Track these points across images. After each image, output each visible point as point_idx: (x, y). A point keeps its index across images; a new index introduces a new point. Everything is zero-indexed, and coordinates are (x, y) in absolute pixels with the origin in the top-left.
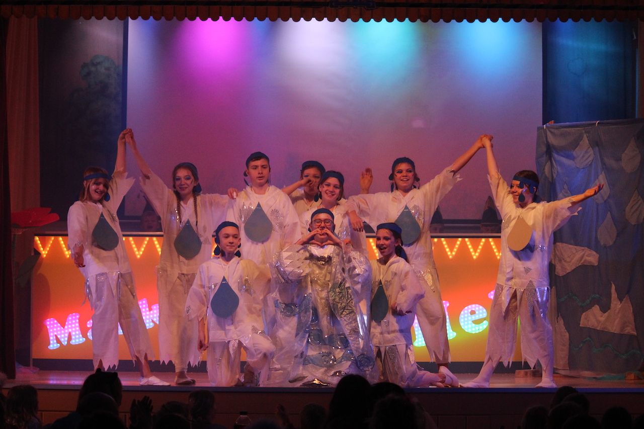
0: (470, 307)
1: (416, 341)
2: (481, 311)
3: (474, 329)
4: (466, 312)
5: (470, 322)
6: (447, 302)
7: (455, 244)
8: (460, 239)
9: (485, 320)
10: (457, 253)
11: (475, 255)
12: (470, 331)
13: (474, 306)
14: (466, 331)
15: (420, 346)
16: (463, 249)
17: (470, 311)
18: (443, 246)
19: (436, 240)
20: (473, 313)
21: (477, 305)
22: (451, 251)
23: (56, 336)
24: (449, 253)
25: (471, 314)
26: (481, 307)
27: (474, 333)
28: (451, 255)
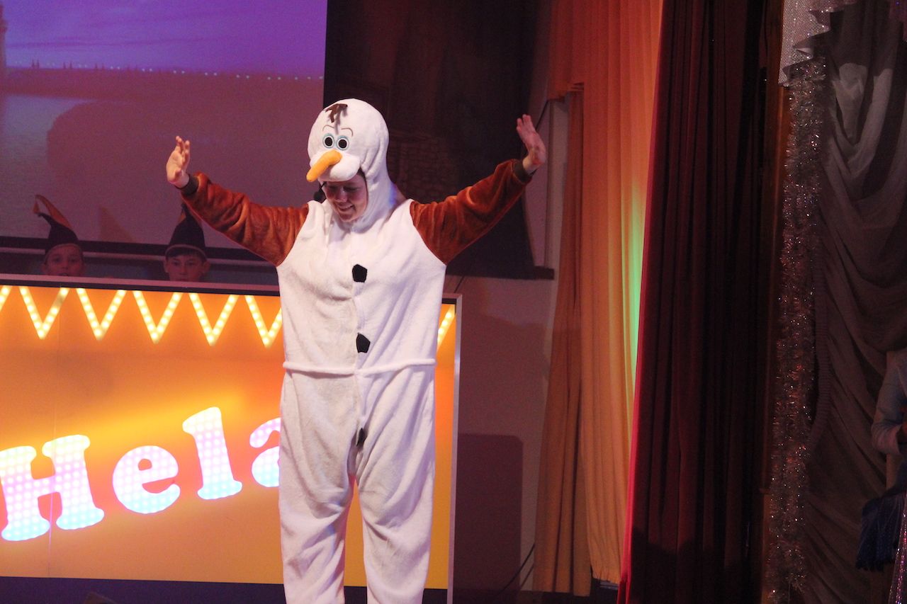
0: (138, 450)
1: (9, 527)
2: (164, 463)
3: (145, 504)
4: (129, 462)
5: (138, 487)
6: (86, 437)
7: (109, 302)
8: (121, 293)
9: (173, 481)
10: (113, 323)
11: (156, 331)
12: (136, 508)
13: (147, 448)
14: (128, 506)
15: (17, 539)
16: (129, 315)
17: (138, 460)
18: (80, 305)
19: (64, 292)
20: (145, 465)
21: (156, 447)
22: (100, 318)
24: (94, 325)
25: (140, 469)
26: (165, 454)
27: (145, 512)
28: (99, 328)
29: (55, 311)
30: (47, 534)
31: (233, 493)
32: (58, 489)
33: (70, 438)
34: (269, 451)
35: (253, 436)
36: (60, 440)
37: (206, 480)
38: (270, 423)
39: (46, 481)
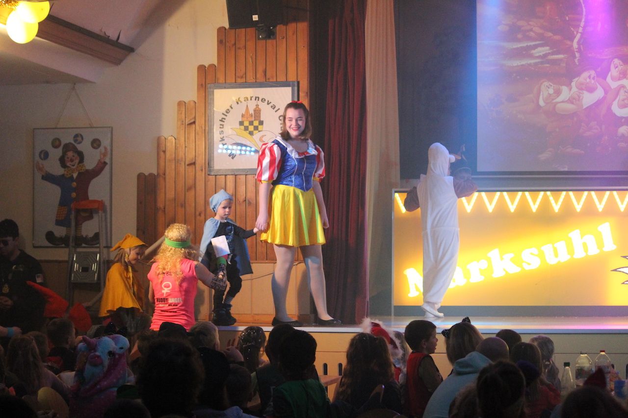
23: (415, 284)
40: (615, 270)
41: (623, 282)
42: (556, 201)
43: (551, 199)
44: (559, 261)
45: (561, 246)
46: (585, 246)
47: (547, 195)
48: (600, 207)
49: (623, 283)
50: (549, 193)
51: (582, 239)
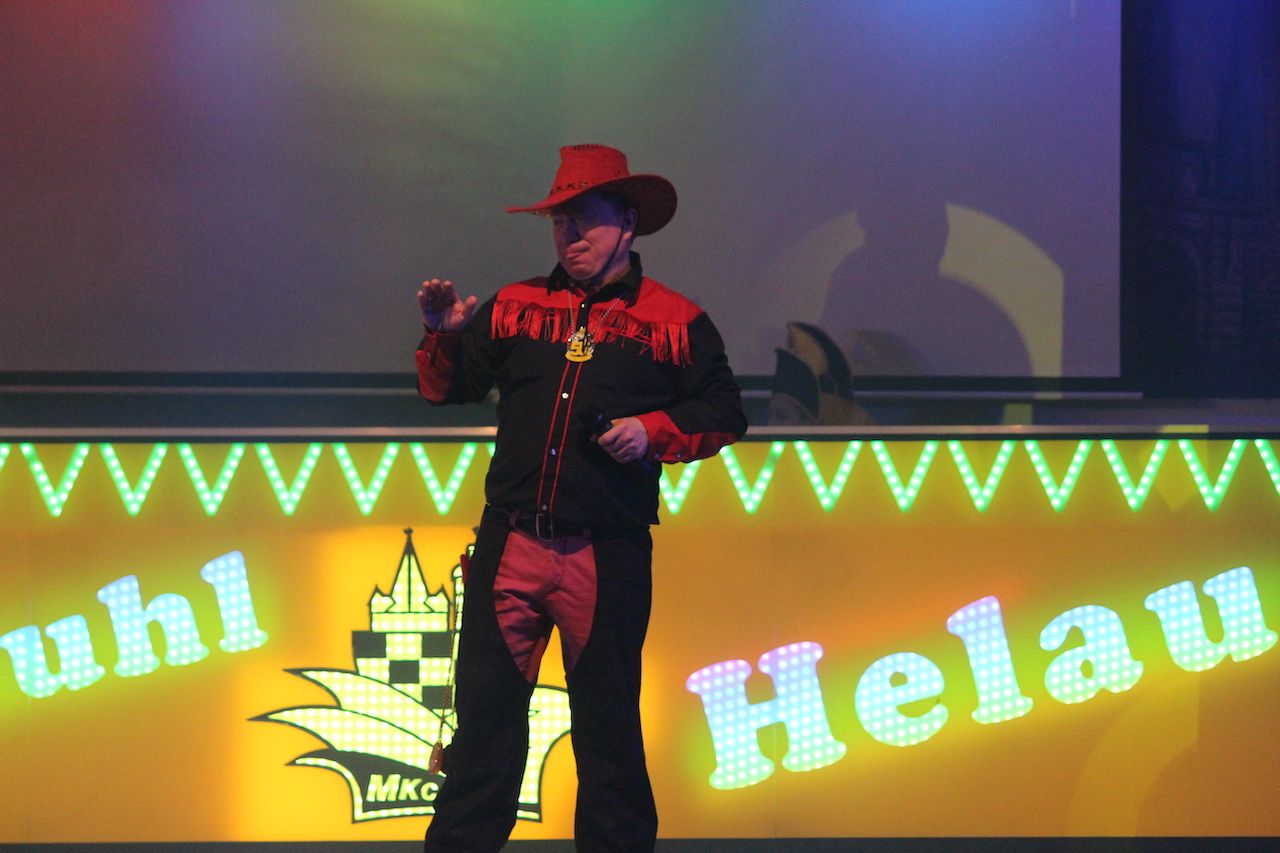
0: (888, 660)
1: (719, 770)
2: (924, 676)
3: (901, 733)
4: (877, 676)
5: (890, 710)
6: (816, 645)
7: (839, 460)
8: (856, 445)
9: (938, 700)
10: (846, 488)
11: (905, 496)
12: (889, 739)
13: (900, 657)
14: (878, 738)
15: (730, 788)
16: (867, 475)
17: (889, 673)
18: (800, 466)
19: (778, 447)
20: (898, 679)
21: (912, 655)
22: (828, 480)
24: (820, 490)
25: (892, 685)
26: (925, 662)
27: (902, 744)
28: (828, 495)
29: (766, 474)
30: (771, 778)
31: (1020, 714)
32: (782, 716)
33: (794, 647)
34: (1067, 654)
35: (1044, 633)
36: (782, 651)
37: (983, 699)
38: (1066, 614)
39: (766, 706)
40: (264, 718)
41: (290, 758)
42: (56, 480)
43: (37, 467)
44: (64, 688)
45: (71, 633)
46: (156, 630)
47: (20, 453)
48: (211, 500)
49: (293, 763)
50: (27, 449)
51: (144, 607)
